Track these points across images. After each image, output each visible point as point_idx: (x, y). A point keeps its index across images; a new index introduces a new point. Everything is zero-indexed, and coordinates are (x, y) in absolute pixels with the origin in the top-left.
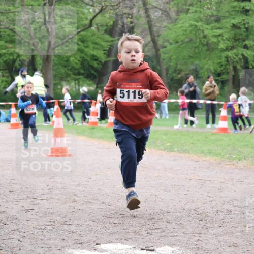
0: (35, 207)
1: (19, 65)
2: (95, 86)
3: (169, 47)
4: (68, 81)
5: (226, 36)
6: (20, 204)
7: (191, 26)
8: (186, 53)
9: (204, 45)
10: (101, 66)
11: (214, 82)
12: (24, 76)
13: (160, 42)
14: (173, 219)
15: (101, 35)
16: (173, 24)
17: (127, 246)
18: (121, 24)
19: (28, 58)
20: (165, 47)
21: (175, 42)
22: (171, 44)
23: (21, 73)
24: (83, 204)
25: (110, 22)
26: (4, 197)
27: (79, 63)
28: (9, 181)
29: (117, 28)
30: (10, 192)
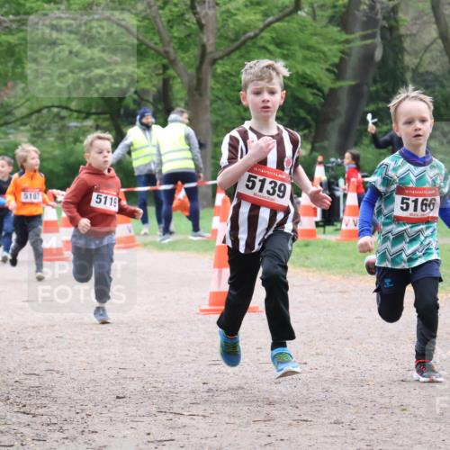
0: (177, 435)
1: (134, 101)
2: (309, 147)
6: (142, 428)
10: (322, 100)
12: (147, 127)
15: (322, 28)
19: (154, 86)
23: (140, 119)
24: (290, 425)
26: (105, 411)
28: (115, 372)
29: (358, 10)
30: (118, 397)
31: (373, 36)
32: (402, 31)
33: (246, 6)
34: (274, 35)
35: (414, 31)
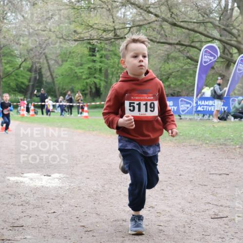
2: (23, 97)
5: (86, 72)
7: (69, 67)
8: (67, 80)
9: (75, 77)
10: (26, 87)
11: (80, 94)
13: (54, 75)
15: (26, 72)
16: (60, 67)
17: (37, 174)
18: (35, 67)
21: (62, 75)
22: (60, 76)
25: (30, 66)
27: (15, 86)
31: (36, 74)
32: (43, 73)
33: (9, 67)
34: (15, 73)
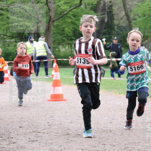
0: (39, 139)
1: (28, 33)
3: (139, 20)
4: (64, 45)
6: (27, 137)
12: (32, 42)
13: (132, 16)
14: (143, 148)
15: (88, 11)
16: (142, 3)
18: (103, 3)
20: (135, 19)
21: (143, 16)
22: (140, 17)
23: (30, 39)
24: (75, 136)
25: (95, 2)
26: (16, 131)
27: (72, 32)
28: (19, 119)
29: (100, 6)
30: (20, 127)
31: (104, 14)
32: (114, 13)
33: (64, 4)
34: (73, 13)
35: (118, 13)
